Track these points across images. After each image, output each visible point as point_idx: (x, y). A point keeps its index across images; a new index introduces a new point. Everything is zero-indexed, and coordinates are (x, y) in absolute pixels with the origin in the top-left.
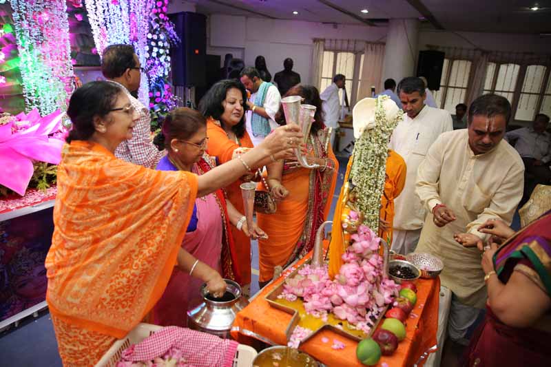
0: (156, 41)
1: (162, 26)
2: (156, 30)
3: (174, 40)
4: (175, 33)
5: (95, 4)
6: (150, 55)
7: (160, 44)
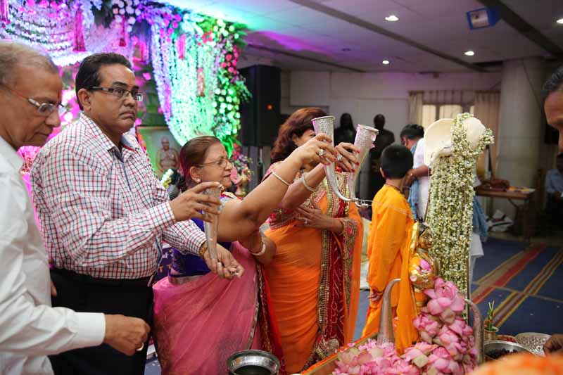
0: (224, 97)
1: (231, 81)
2: (225, 85)
3: (244, 95)
4: (245, 88)
5: (162, 60)
6: (218, 112)
7: (229, 99)
